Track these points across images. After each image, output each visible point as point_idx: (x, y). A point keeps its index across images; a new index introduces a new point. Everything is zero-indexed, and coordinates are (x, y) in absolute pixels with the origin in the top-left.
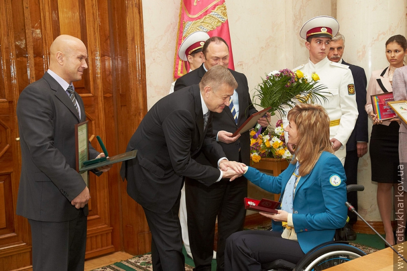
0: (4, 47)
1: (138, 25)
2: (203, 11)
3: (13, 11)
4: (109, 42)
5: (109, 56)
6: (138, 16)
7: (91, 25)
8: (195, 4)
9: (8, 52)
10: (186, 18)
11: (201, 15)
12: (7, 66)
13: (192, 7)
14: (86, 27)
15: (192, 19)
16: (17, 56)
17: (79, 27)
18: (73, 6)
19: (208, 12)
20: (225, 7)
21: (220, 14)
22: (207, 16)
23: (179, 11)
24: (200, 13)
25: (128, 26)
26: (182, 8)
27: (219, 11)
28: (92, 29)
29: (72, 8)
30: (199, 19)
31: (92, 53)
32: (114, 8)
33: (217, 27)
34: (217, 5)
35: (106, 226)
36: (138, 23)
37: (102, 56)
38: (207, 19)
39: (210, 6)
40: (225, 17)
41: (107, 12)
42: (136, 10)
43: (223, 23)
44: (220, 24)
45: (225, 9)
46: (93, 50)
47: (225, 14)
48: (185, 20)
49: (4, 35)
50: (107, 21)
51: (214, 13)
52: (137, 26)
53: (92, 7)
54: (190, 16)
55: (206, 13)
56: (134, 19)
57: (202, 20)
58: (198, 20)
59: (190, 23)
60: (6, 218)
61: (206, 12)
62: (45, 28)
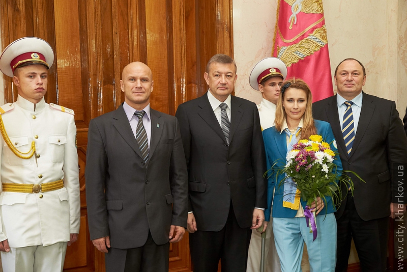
0: (92, 74)
1: (229, 50)
2: (300, 35)
3: (102, 37)
4: (195, 69)
5: (195, 83)
6: (228, 40)
7: (178, 50)
8: (290, 28)
9: (95, 79)
10: (280, 43)
11: (297, 39)
12: (94, 93)
13: (288, 31)
14: (173, 52)
15: (288, 44)
16: (105, 83)
17: (166, 52)
18: (161, 30)
19: (305, 36)
20: (324, 30)
21: (319, 38)
22: (304, 40)
23: (272, 36)
24: (296, 37)
25: (217, 51)
26: (277, 32)
27: (318, 35)
28: (179, 55)
29: (160, 33)
30: (295, 43)
31: (178, 80)
32: (203, 32)
33: (315, 52)
34: (316, 28)
35: (187, 269)
36: (229, 47)
37: (189, 83)
38: (304, 42)
39: (307, 29)
40: (324, 41)
41: (195, 37)
42: (226, 34)
43: (321, 48)
44: (318, 48)
45: (325, 32)
46: (179, 77)
47: (324, 38)
48: (279, 46)
49: (93, 61)
50: (195, 46)
51: (311, 37)
52: (227, 51)
53: (180, 32)
54: (286, 41)
55: (302, 37)
56: (224, 44)
57: (298, 45)
58: (294, 45)
59: (284, 48)
60: (87, 256)
61: (303, 35)
62: (133, 53)
